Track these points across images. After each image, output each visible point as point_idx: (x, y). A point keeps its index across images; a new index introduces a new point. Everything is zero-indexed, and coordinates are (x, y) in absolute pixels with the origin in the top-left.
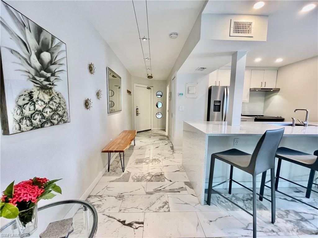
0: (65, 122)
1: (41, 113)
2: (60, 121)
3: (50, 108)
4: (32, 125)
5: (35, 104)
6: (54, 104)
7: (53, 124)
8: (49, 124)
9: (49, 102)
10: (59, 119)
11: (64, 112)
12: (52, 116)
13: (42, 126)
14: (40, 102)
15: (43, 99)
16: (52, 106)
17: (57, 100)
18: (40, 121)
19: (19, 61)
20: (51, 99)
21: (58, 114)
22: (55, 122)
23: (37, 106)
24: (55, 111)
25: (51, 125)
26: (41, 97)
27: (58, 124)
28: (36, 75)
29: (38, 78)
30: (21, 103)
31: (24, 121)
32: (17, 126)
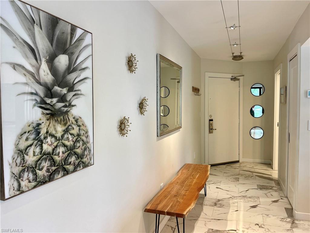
0: (86, 166)
1: (49, 156)
2: (79, 165)
3: (65, 146)
4: (35, 180)
5: (42, 142)
6: (70, 137)
7: (67, 172)
8: (61, 173)
9: (63, 136)
10: (77, 162)
11: (85, 149)
12: (66, 160)
13: (50, 178)
14: (49, 139)
15: (54, 132)
16: (67, 143)
17: (75, 131)
18: (48, 170)
19: (23, 79)
20: (66, 131)
21: (75, 153)
22: (71, 168)
23: (45, 147)
24: (71, 150)
25: (64, 175)
26: (52, 130)
27: (75, 170)
28: (46, 96)
29: (48, 101)
30: (23, 145)
31: (26, 174)
32: (16, 185)
